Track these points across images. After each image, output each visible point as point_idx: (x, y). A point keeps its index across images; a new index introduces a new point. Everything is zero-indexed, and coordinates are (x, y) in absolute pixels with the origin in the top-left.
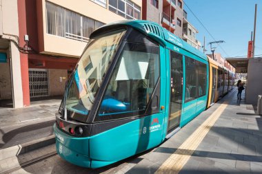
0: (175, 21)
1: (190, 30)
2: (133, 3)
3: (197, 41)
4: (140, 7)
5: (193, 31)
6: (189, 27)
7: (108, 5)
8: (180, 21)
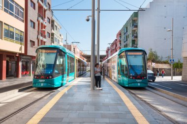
0: (46, 19)
1: (56, 26)
2: (19, 5)
3: (60, 35)
4: (23, 9)
5: (58, 27)
6: (55, 24)
7: (4, 7)
8: (50, 19)
